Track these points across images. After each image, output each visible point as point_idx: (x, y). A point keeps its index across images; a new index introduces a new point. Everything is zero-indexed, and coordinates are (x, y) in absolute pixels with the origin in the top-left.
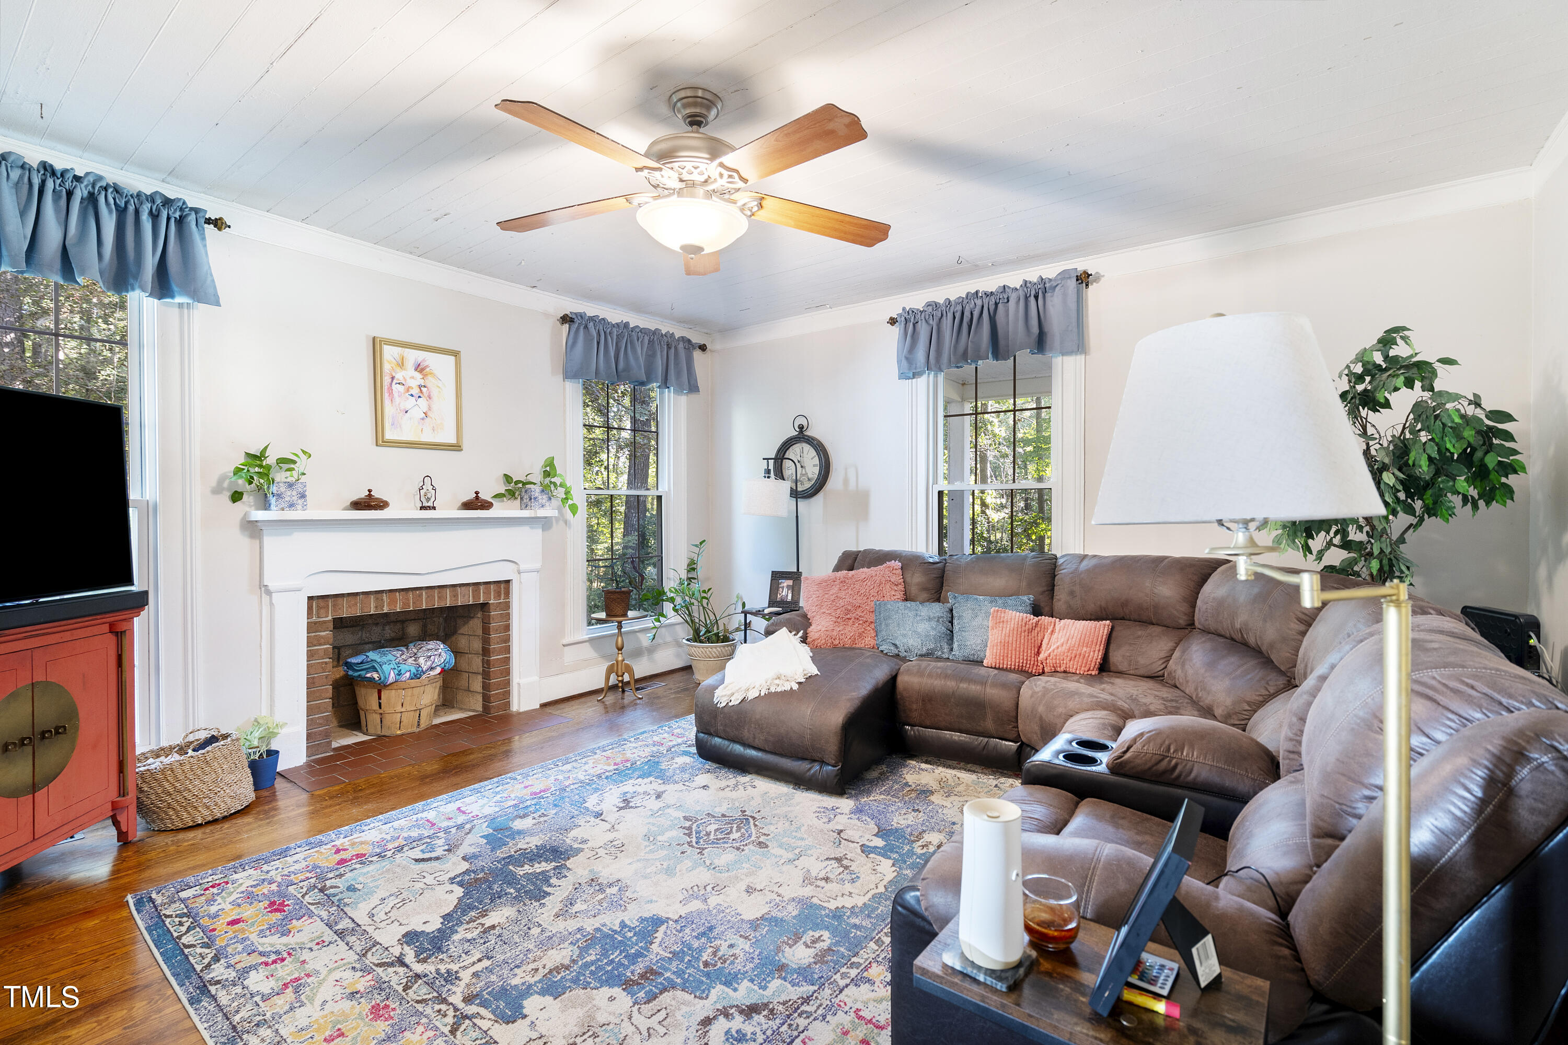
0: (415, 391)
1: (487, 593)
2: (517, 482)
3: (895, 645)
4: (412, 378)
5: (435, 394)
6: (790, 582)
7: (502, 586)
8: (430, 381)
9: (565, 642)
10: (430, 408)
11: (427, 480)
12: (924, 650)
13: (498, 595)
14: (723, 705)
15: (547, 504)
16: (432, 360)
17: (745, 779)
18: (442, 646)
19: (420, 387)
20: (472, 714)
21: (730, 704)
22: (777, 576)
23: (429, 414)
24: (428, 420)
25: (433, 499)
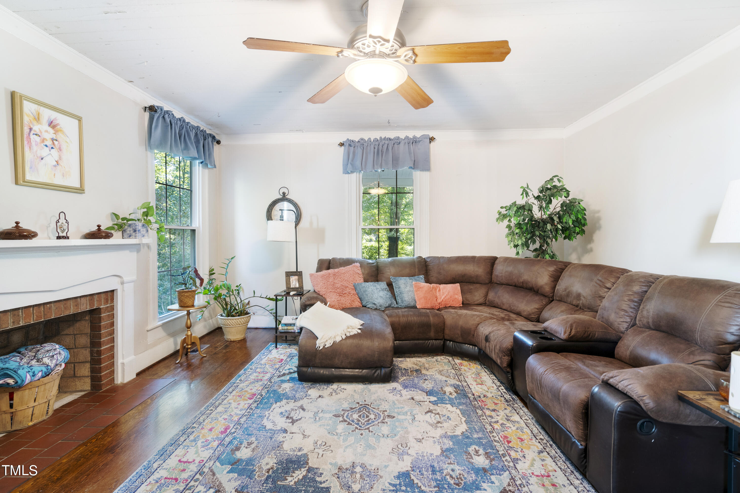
0: (49, 143)
1: (99, 301)
2: (123, 219)
3: (374, 304)
4: (46, 131)
5: (64, 147)
6: (296, 277)
7: (109, 294)
8: (60, 137)
9: (149, 327)
10: (60, 158)
11: (62, 215)
12: (387, 305)
13: (106, 302)
14: (321, 348)
15: (146, 235)
16: (62, 120)
17: (335, 386)
18: (57, 346)
19: (53, 140)
20: (83, 393)
21: (326, 347)
22: (289, 274)
23: (60, 162)
24: (59, 167)
25: (67, 231)
